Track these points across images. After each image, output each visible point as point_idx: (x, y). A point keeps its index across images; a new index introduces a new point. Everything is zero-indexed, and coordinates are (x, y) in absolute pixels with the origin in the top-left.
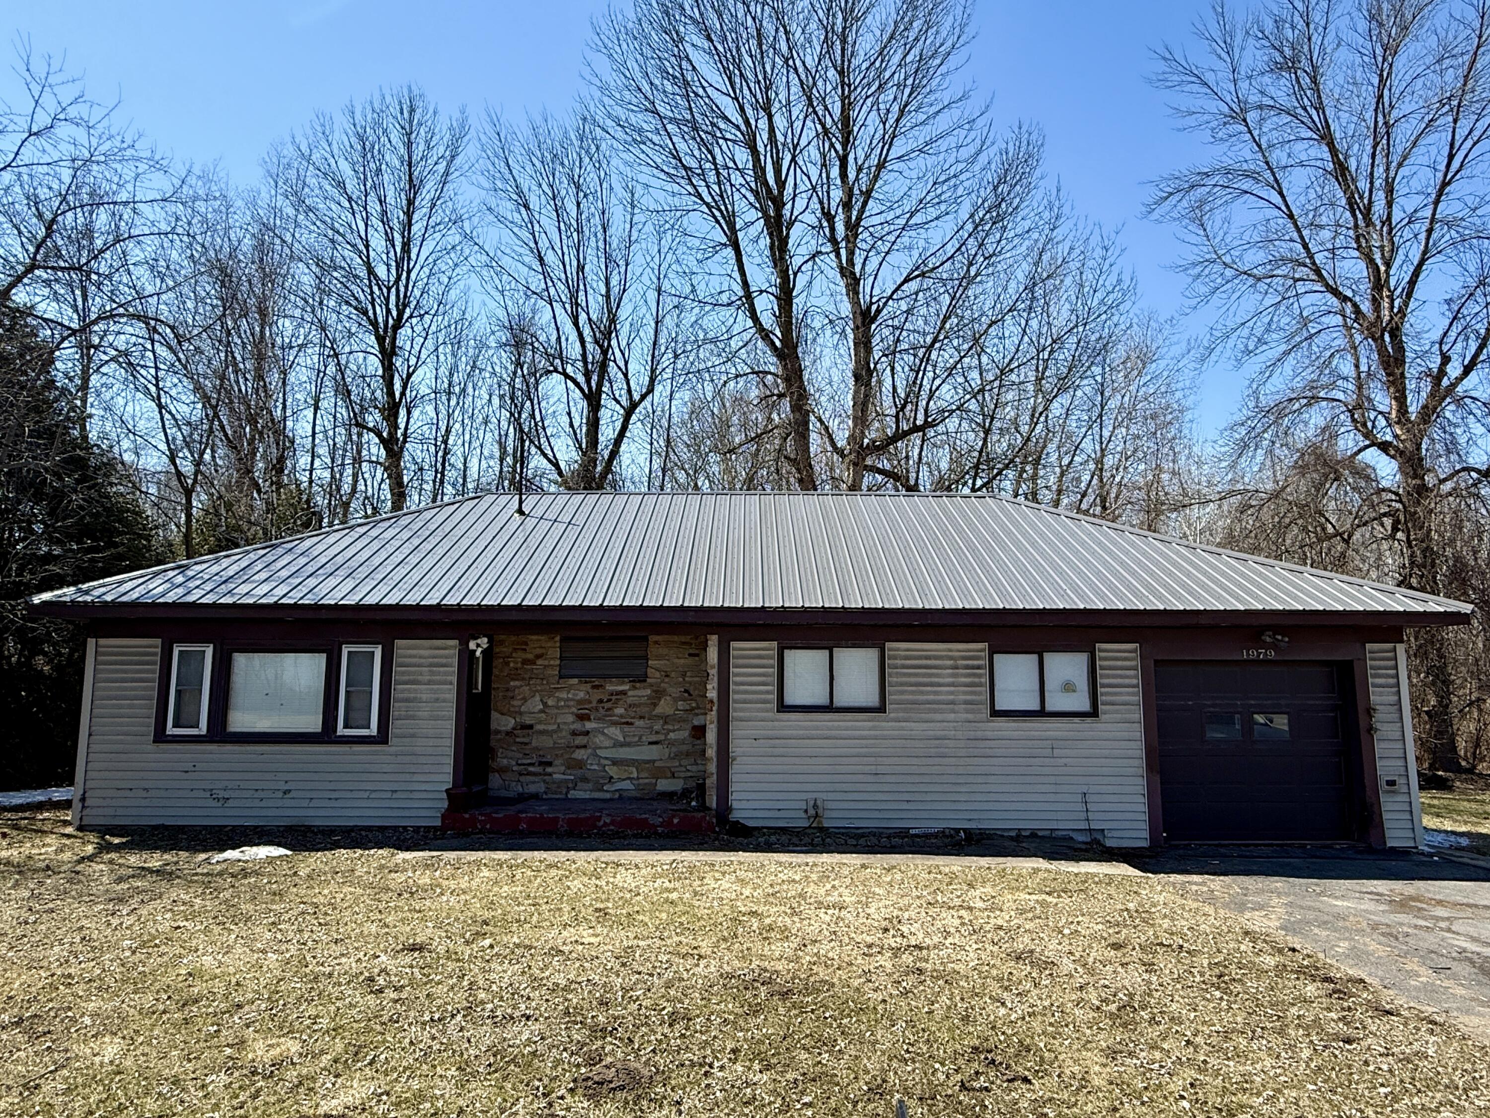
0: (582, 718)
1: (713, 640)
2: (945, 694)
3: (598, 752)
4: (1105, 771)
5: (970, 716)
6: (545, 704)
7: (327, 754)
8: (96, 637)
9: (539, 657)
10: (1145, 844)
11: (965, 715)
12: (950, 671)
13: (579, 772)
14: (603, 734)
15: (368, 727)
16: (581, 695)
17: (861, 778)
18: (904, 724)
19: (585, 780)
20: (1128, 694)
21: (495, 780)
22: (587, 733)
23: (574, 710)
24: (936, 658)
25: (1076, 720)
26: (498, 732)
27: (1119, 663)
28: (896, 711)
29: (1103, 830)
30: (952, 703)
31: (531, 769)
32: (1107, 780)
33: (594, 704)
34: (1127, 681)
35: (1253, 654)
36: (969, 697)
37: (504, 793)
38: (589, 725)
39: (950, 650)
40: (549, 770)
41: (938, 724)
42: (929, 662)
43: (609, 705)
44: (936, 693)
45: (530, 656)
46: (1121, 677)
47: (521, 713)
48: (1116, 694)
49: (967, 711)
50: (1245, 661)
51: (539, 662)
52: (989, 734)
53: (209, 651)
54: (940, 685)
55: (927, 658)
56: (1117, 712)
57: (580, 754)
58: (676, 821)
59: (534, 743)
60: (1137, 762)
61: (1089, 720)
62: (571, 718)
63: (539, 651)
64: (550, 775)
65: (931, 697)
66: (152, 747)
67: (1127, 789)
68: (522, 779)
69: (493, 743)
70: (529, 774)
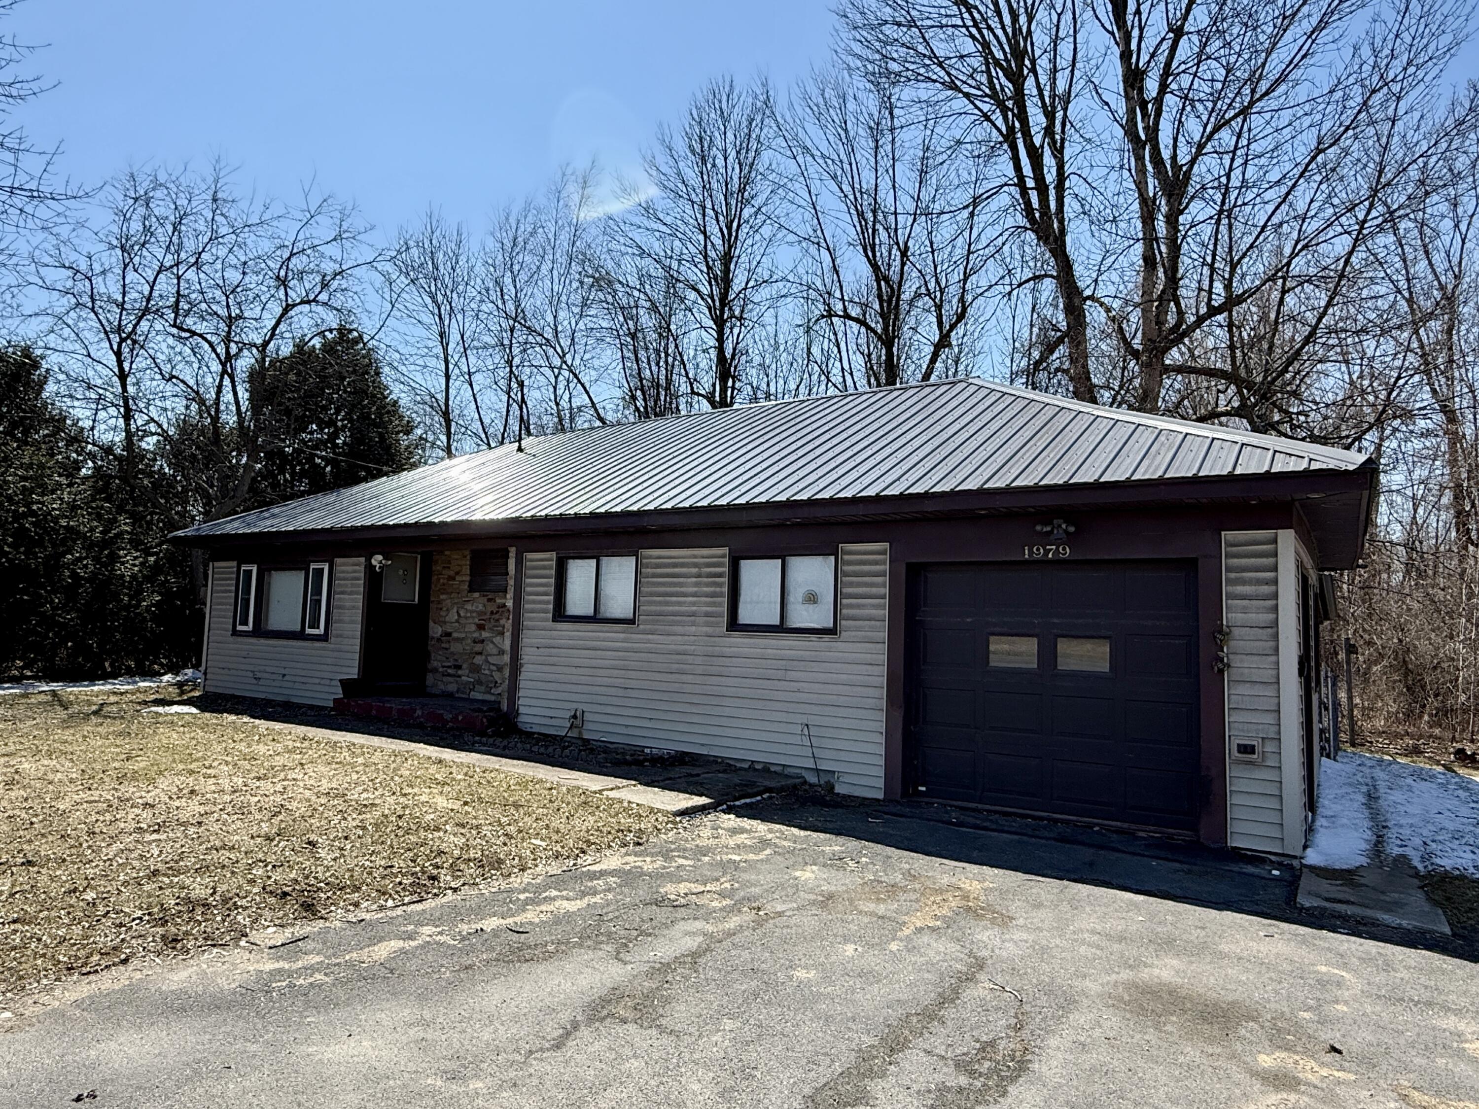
0: (481, 627)
1: (513, 551)
2: (688, 605)
3: (490, 659)
4: (842, 700)
5: (709, 630)
6: (459, 615)
7: (300, 648)
8: (213, 561)
9: (457, 573)
10: (880, 796)
11: (705, 629)
12: (694, 580)
13: (476, 676)
14: (492, 642)
15: (318, 628)
16: (481, 607)
17: (613, 691)
18: (650, 636)
19: (480, 683)
20: (874, 606)
21: (430, 679)
22: (482, 641)
23: (476, 620)
24: (683, 565)
25: (813, 637)
26: (433, 638)
27: (866, 568)
28: (646, 622)
29: (834, 772)
30: (693, 614)
31: (449, 671)
32: (842, 712)
33: (488, 616)
34: (874, 590)
35: (1039, 552)
36: (709, 609)
37: (435, 691)
38: (485, 634)
39: (695, 557)
40: (460, 672)
41: (680, 638)
42: (677, 570)
43: (497, 616)
44: (680, 604)
45: (452, 573)
46: (866, 585)
47: (445, 622)
48: (859, 606)
49: (707, 624)
50: (1026, 562)
51: (458, 578)
52: (727, 651)
53: (255, 570)
54: (685, 595)
55: (675, 565)
56: (858, 629)
57: (478, 660)
58: (460, 718)
59: (452, 649)
60: (876, 693)
61: (827, 637)
62: (473, 627)
63: (457, 569)
64: (460, 676)
65: (677, 608)
66: (231, 639)
67: (864, 725)
68: (445, 679)
69: (430, 648)
70: (449, 675)
